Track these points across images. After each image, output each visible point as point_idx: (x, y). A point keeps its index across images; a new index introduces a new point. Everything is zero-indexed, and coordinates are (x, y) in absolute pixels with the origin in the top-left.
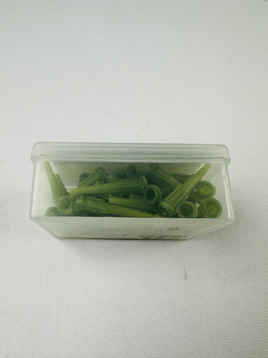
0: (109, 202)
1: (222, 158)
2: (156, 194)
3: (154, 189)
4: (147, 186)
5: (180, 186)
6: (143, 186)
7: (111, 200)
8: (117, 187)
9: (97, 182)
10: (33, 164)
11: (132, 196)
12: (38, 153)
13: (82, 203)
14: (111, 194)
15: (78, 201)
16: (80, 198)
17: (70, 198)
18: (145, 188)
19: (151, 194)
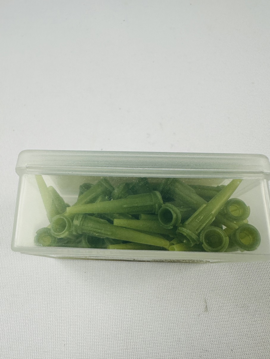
0: (114, 225)
1: (262, 172)
2: (174, 216)
3: (171, 210)
4: (162, 206)
5: (205, 205)
6: (157, 205)
7: (116, 222)
8: (125, 206)
9: (100, 199)
10: (18, 177)
11: (143, 216)
12: (24, 165)
13: (80, 224)
14: (117, 213)
15: (76, 222)
16: (78, 219)
17: (66, 218)
18: (160, 207)
19: (167, 216)
